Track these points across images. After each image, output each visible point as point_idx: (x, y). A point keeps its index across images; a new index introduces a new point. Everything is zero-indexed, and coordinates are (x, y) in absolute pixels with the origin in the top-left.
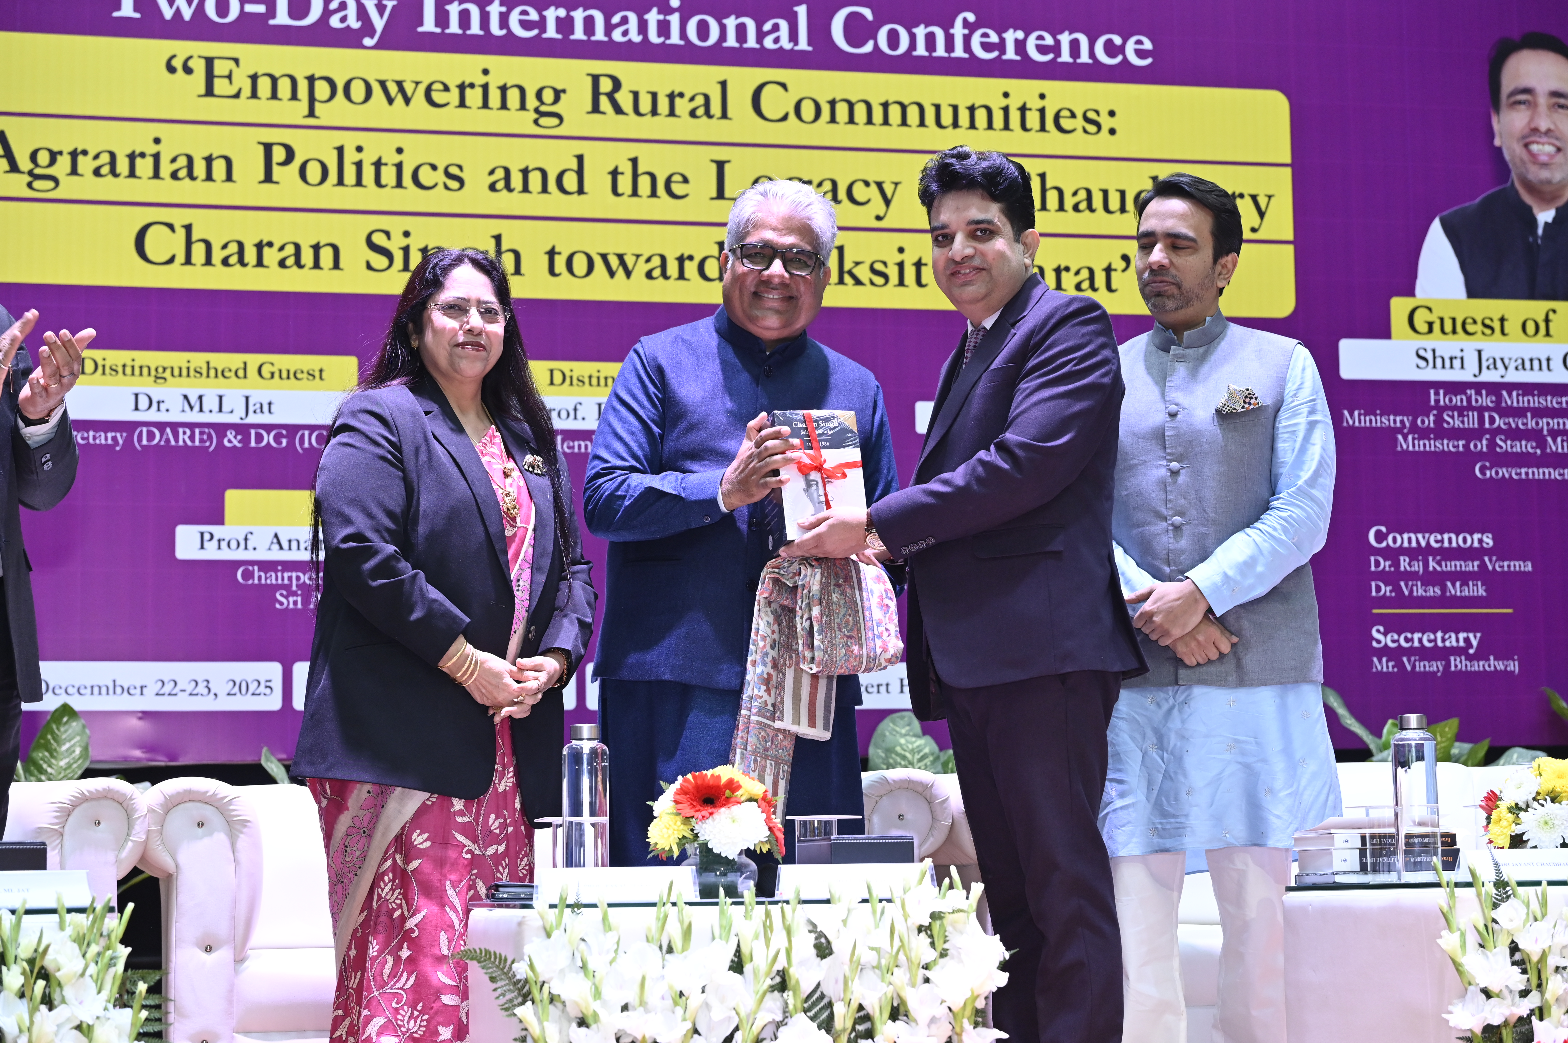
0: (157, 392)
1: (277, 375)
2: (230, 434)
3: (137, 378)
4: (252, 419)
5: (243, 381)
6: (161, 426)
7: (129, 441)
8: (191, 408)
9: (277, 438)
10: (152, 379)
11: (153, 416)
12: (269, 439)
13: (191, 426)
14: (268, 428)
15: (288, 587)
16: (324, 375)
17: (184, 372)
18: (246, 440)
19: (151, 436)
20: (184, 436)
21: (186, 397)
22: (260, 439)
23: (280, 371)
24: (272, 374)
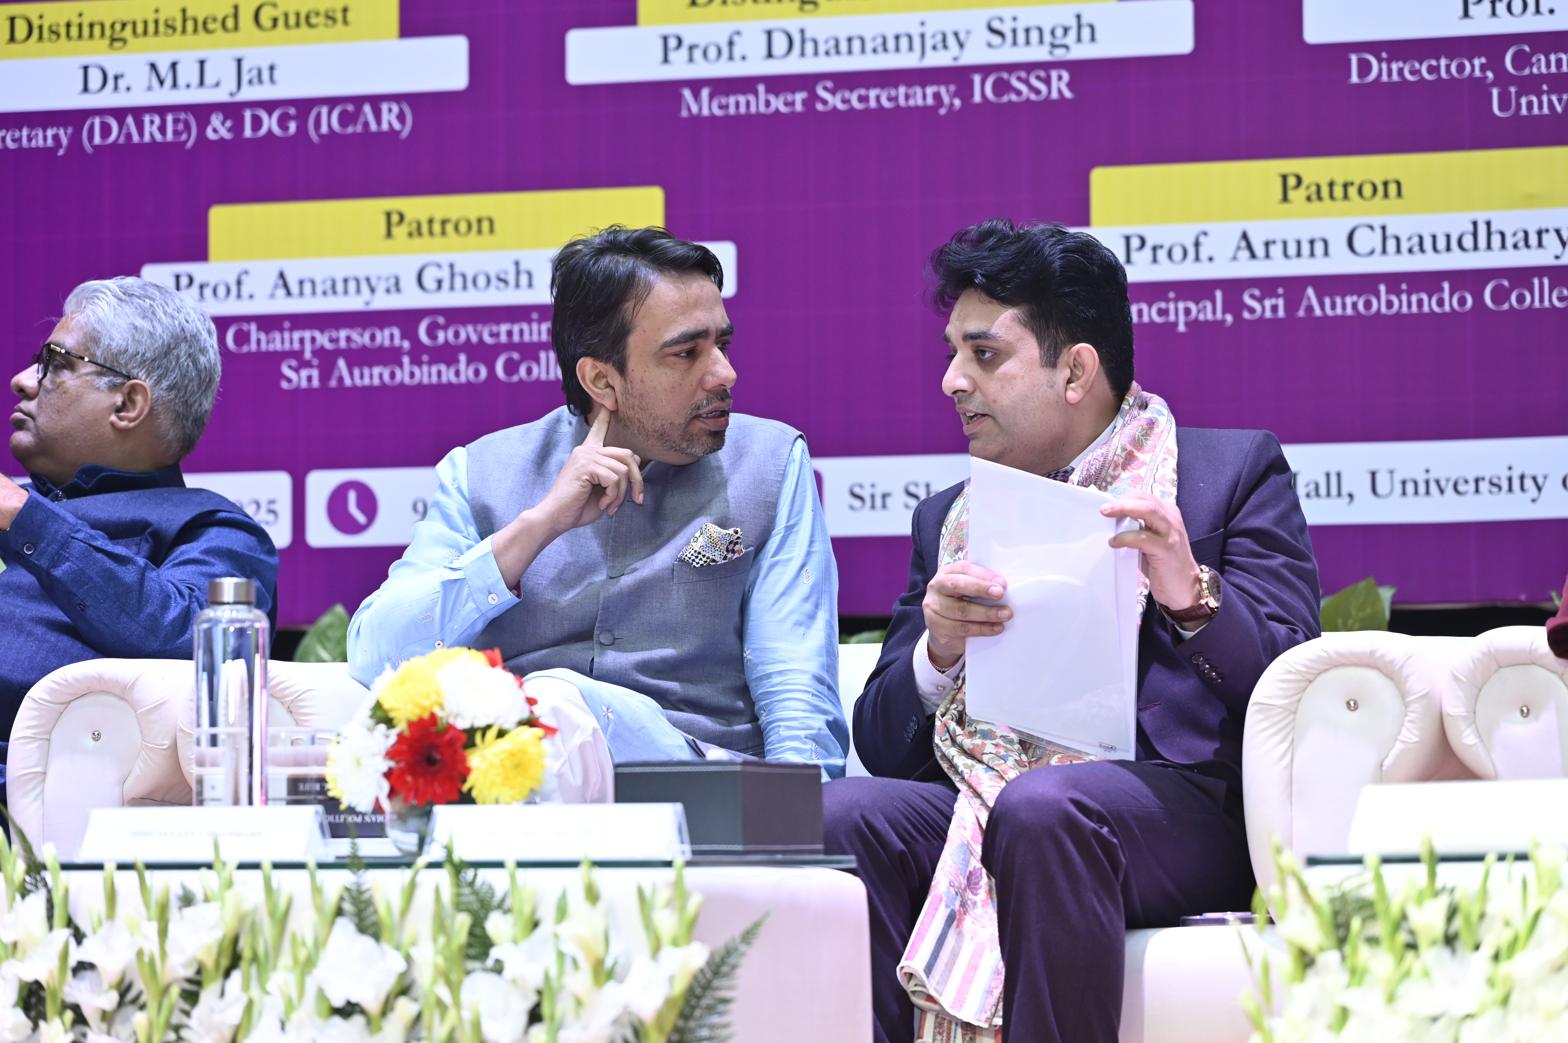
0: (114, 62)
1: (281, 22)
2: (216, 120)
3: (85, 43)
4: (248, 94)
5: (232, 36)
6: (120, 114)
7: (76, 139)
8: (162, 83)
9: (283, 122)
10: (106, 42)
11: (108, 99)
12: (270, 123)
13: (161, 110)
14: (270, 106)
15: (297, 355)
16: (350, 16)
17: (151, 28)
18: (237, 128)
19: (106, 130)
20: (151, 128)
21: (153, 66)
22: (257, 123)
23: (286, 15)
24: (275, 21)
